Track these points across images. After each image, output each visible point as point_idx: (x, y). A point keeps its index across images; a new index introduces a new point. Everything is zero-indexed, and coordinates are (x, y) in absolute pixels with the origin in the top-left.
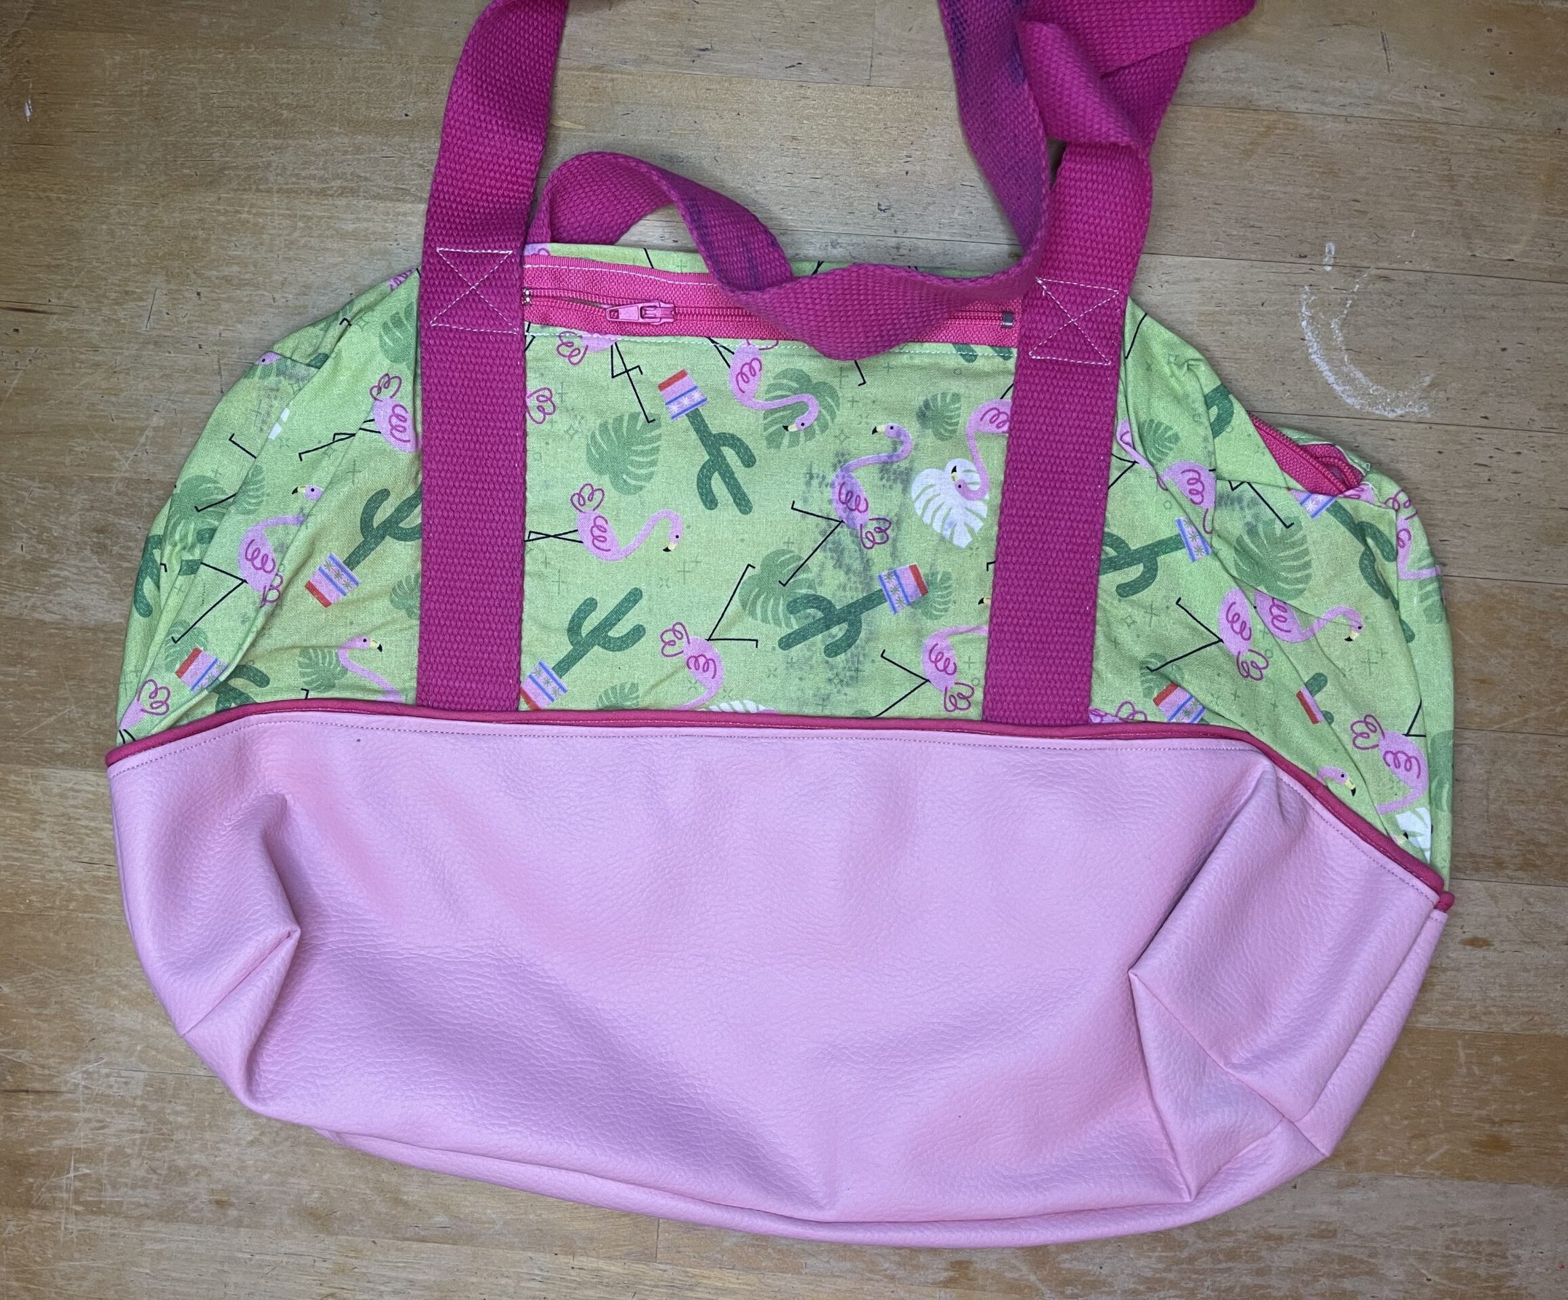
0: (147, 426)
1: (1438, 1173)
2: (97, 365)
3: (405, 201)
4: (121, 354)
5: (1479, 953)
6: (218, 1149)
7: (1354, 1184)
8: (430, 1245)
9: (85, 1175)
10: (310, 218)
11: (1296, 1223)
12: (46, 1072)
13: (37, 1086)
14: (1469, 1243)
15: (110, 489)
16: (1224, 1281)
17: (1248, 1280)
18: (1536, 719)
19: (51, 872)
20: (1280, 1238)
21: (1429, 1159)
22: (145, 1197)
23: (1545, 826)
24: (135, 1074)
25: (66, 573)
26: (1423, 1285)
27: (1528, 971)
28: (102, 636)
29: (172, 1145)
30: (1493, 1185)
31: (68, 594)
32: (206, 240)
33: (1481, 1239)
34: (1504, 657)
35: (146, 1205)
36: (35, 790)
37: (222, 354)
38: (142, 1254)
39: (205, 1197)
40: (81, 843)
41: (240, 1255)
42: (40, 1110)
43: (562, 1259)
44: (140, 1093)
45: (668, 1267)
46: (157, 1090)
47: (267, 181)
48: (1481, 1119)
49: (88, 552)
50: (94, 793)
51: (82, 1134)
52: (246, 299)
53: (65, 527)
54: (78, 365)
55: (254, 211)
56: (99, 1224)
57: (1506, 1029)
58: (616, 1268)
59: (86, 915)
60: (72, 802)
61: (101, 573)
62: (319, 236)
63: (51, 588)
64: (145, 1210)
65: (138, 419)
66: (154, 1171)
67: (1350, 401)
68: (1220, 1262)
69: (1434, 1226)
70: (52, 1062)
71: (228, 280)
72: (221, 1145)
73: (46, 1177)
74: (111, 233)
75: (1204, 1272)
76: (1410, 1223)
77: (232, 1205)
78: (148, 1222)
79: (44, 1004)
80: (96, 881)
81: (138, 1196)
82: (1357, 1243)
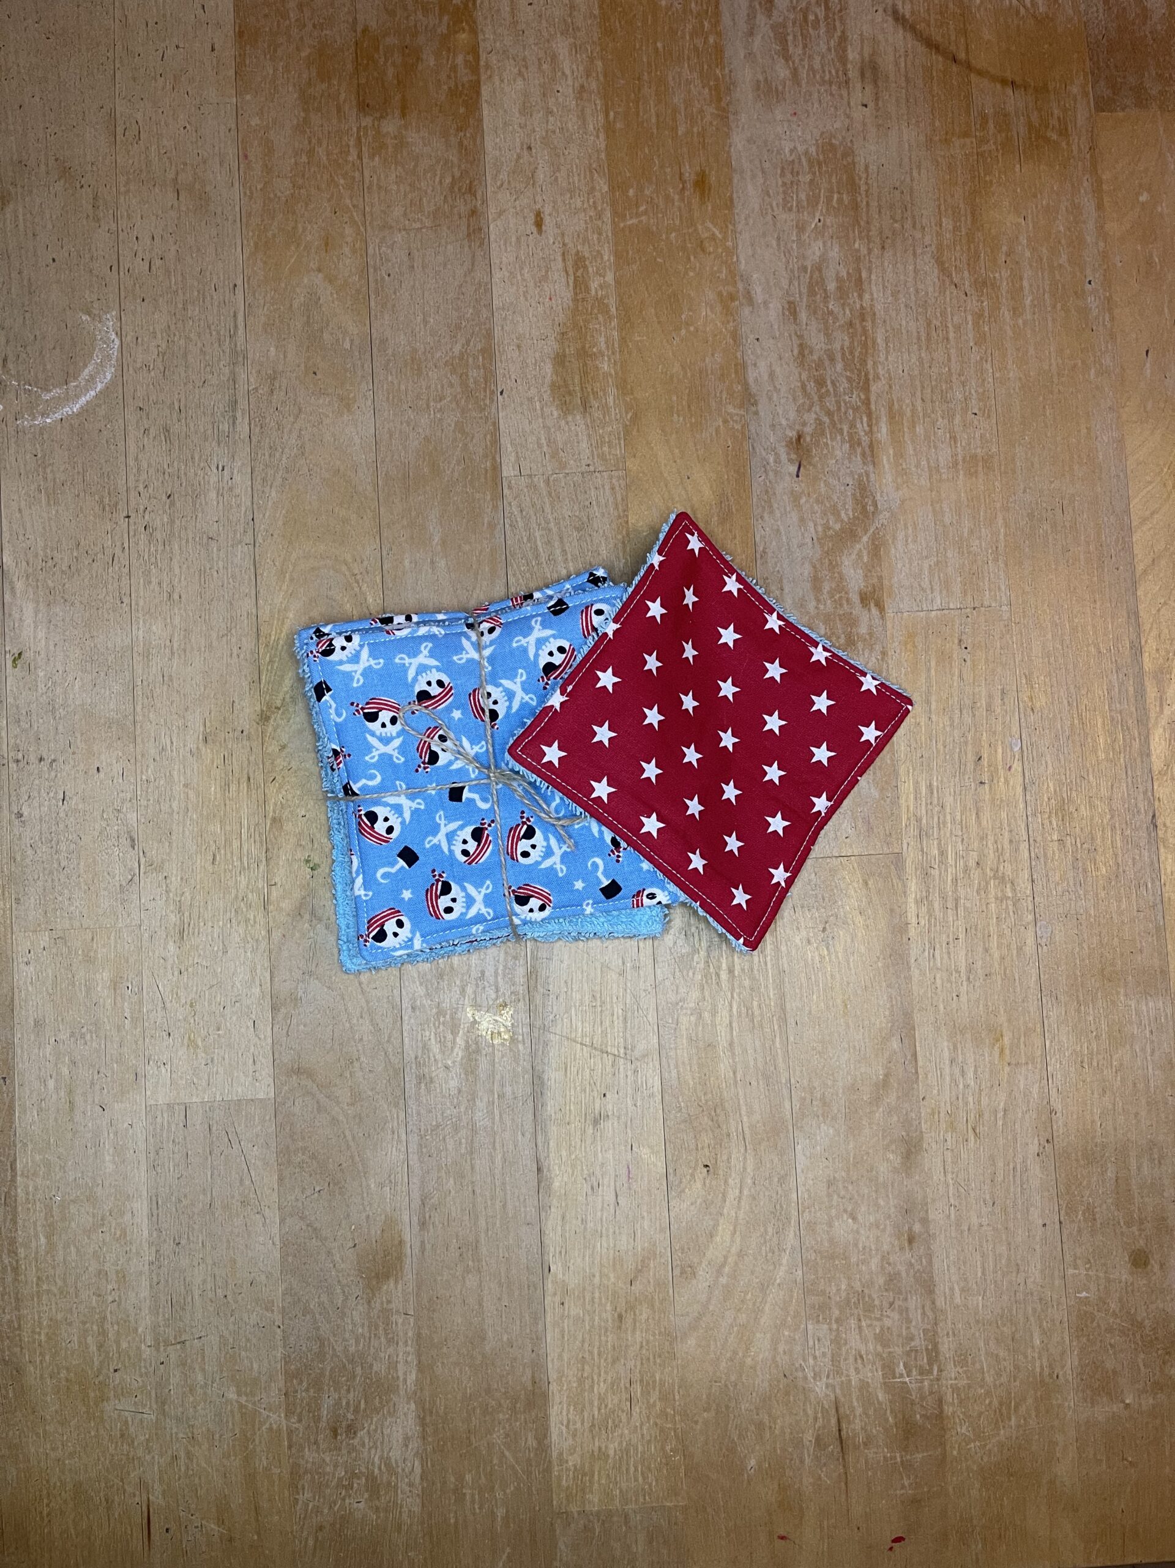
0: (237, 1402)
1: (730, 227)
2: (189, 1455)
3: (16, 1196)
4: (176, 1434)
5: (547, 220)
6: (864, 1248)
7: (749, 292)
8: (918, 1049)
9: (905, 1367)
10: (38, 1278)
11: (786, 334)
12: (820, 1415)
13: (834, 1421)
14: (784, 192)
15: (297, 1429)
16: (844, 385)
17: (839, 366)
18: (351, 198)
19: (643, 1435)
20: (801, 345)
21: (720, 236)
22: (916, 1309)
23: (437, 179)
24: (810, 1332)
25: (376, 1459)
26: (824, 225)
27: (556, 179)
28: (428, 1419)
29: (866, 1291)
30: (735, 181)
31: (395, 1454)
32: (68, 1369)
33: (780, 183)
34: (304, 230)
35: (923, 1307)
36: (573, 1461)
37: (167, 1343)
38: (965, 1306)
39: (908, 1255)
40: (613, 1413)
41: (953, 1216)
42: (855, 1416)
43: (912, 933)
44: (825, 1327)
45: (905, 842)
46: (820, 1312)
47: (10, 1321)
48: (682, 199)
49: (356, 1442)
50: (569, 1405)
51: (870, 1374)
52: (116, 1327)
53: (336, 1466)
54: (191, 1472)
55: (38, 1330)
56: (946, 1347)
57: (606, 188)
58: (913, 886)
59: (677, 1397)
60: (579, 1425)
61: (373, 1427)
62: (54, 1268)
63: (391, 1469)
64: (927, 1308)
65: (232, 1411)
66: (891, 1304)
67: (109, 378)
68: (828, 391)
69: (775, 224)
70: (810, 1412)
71: (100, 1347)
72: (860, 1246)
73: (913, 1403)
74: (71, 1455)
75: (838, 402)
76: (774, 243)
77: (910, 1229)
78: (938, 1303)
79: (760, 1426)
80: (646, 1393)
81: (916, 1316)
82: (796, 284)
